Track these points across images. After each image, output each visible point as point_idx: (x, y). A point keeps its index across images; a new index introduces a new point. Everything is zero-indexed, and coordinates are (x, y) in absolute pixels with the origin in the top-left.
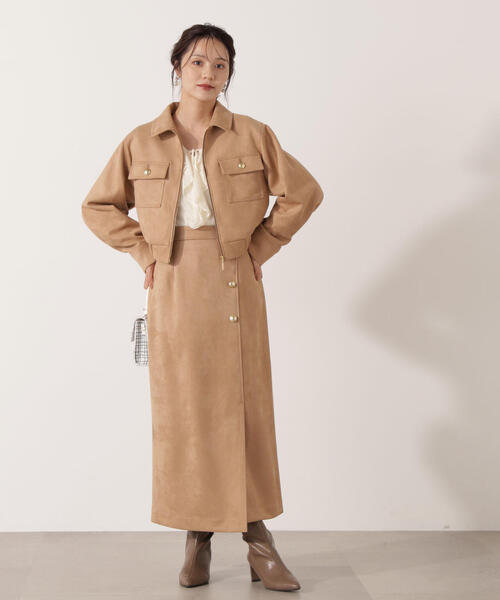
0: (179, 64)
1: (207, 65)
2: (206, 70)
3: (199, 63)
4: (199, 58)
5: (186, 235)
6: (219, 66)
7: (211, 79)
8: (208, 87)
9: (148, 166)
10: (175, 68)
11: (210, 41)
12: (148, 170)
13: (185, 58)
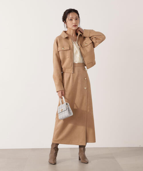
1: (74, 20)
2: (74, 21)
3: (71, 20)
4: (71, 19)
5: (76, 65)
6: (76, 19)
7: (76, 23)
8: (75, 26)
9: (63, 47)
11: (73, 13)
12: (63, 48)
13: (67, 20)
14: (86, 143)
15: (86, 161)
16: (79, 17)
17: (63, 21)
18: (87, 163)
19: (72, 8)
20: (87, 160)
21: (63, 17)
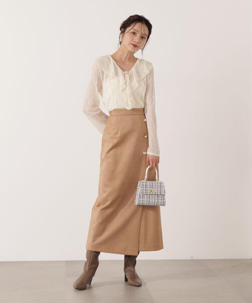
0: (124, 31)
1: (138, 35)
2: (137, 39)
3: (134, 33)
4: (135, 31)
6: (143, 38)
7: (138, 43)
10: (122, 32)
13: (128, 29)
14: (139, 252)
15: (138, 283)
16: (148, 37)
17: (121, 29)
18: (140, 286)
19: (147, 17)
20: (138, 281)
21: (125, 21)
